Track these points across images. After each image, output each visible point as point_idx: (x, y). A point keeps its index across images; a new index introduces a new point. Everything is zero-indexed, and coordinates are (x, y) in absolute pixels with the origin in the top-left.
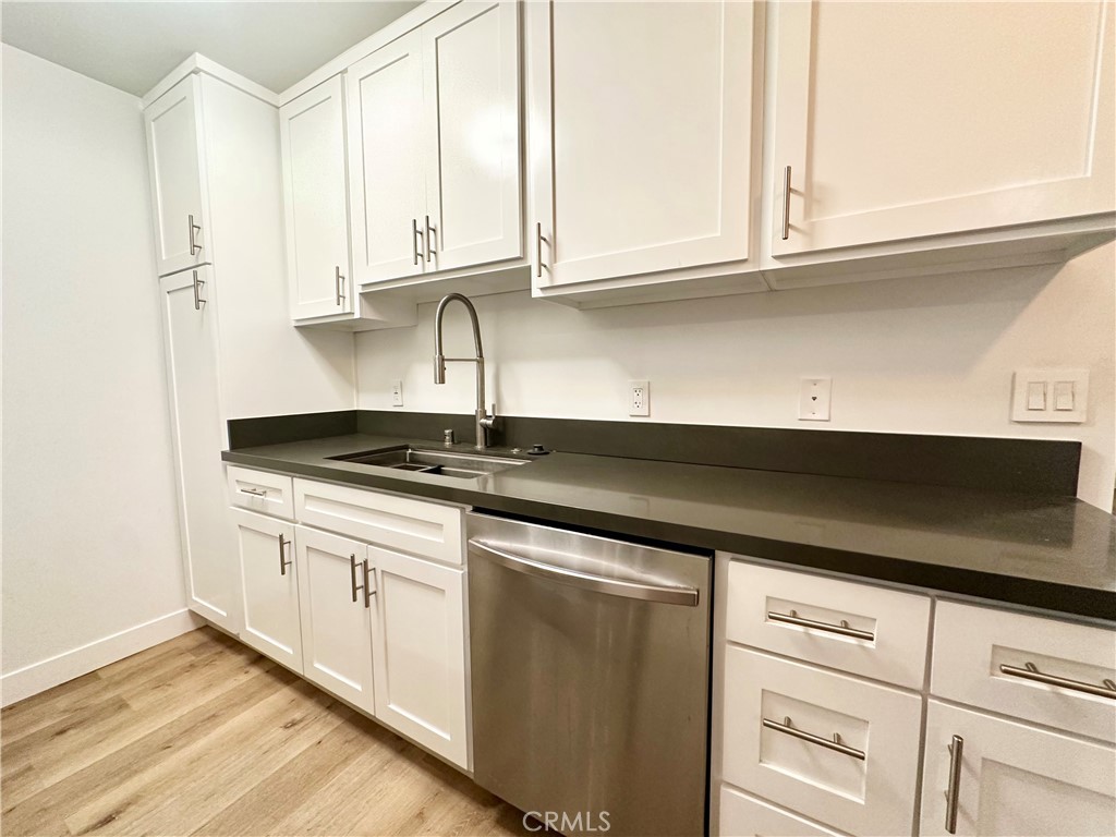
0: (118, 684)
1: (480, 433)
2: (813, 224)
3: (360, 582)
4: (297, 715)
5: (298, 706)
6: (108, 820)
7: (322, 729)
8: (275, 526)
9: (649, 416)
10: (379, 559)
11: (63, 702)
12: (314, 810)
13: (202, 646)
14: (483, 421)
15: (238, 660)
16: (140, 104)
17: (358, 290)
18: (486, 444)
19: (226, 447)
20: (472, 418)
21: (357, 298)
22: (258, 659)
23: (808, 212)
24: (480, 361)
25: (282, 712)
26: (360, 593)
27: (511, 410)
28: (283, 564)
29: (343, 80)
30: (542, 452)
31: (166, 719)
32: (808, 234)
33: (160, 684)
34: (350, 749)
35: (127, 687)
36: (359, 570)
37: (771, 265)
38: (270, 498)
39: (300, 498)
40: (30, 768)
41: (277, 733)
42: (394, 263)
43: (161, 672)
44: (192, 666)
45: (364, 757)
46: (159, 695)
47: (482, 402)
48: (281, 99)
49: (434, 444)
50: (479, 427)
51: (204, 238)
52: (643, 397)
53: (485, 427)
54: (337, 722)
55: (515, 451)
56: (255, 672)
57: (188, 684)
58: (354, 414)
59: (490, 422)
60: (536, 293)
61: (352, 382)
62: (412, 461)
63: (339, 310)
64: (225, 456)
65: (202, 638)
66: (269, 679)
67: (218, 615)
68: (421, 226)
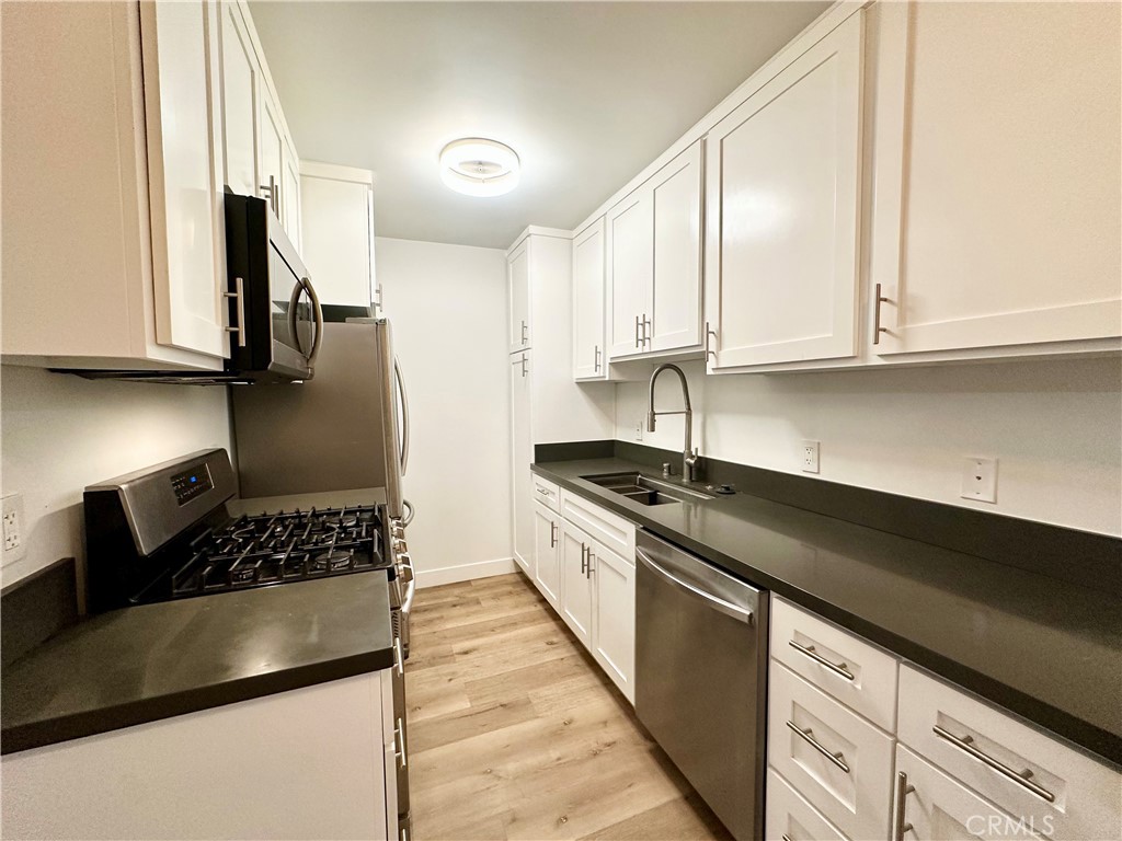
0: (478, 590)
1: (686, 470)
2: (905, 330)
3: (586, 563)
4: (555, 640)
5: (557, 635)
6: (466, 653)
7: (566, 652)
8: (552, 516)
9: (818, 473)
10: (597, 549)
11: (457, 591)
12: (550, 692)
13: (517, 583)
14: (688, 460)
15: (533, 597)
16: (506, 253)
17: (608, 361)
18: (691, 478)
19: (533, 461)
20: (682, 455)
21: (607, 365)
22: (543, 601)
23: (902, 319)
24: (689, 413)
25: (548, 635)
26: (586, 568)
27: (713, 454)
28: (553, 541)
29: (605, 219)
30: (729, 491)
31: (495, 617)
32: (901, 338)
33: (496, 597)
34: (577, 670)
35: (482, 593)
36: (586, 552)
37: (876, 361)
38: (550, 497)
39: (563, 500)
40: (442, 617)
41: (542, 645)
42: (625, 346)
43: (496, 591)
44: (511, 593)
45: (582, 677)
46: (493, 603)
47: (689, 444)
48: (575, 233)
49: (654, 474)
50: (685, 466)
51: (529, 334)
52: (813, 455)
53: (689, 465)
54: (575, 653)
55: (709, 487)
56: (540, 607)
57: (508, 601)
58: (612, 443)
59: (692, 462)
60: (709, 372)
61: (614, 420)
62: (641, 484)
63: (596, 374)
64: (532, 467)
65: (518, 578)
66: (545, 614)
67: (526, 566)
68: (641, 321)
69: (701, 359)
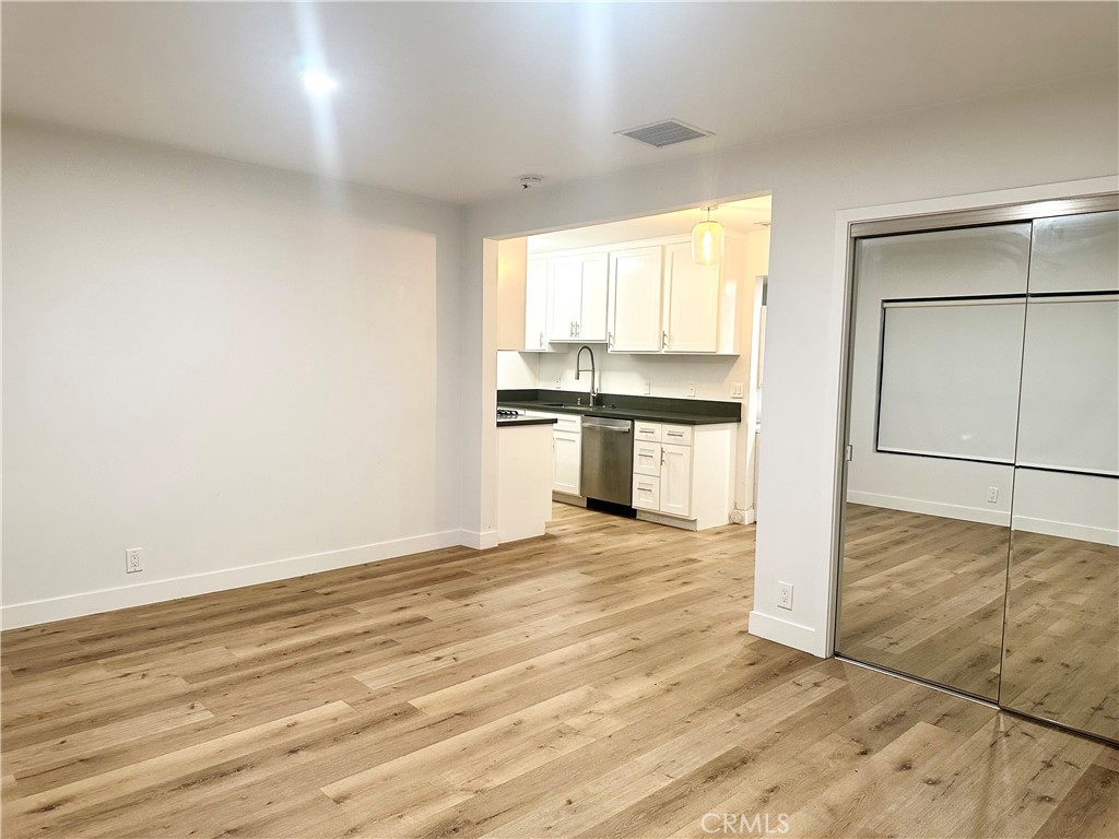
14: (593, 395)
17: (550, 342)
18: (594, 403)
20: (589, 394)
21: (547, 343)
24: (593, 370)
27: (604, 391)
30: (613, 407)
47: (593, 388)
49: (574, 404)
50: (591, 397)
55: (604, 407)
58: (537, 391)
59: (596, 395)
60: (609, 352)
61: (538, 377)
63: (540, 348)
68: (574, 325)
69: (606, 346)
